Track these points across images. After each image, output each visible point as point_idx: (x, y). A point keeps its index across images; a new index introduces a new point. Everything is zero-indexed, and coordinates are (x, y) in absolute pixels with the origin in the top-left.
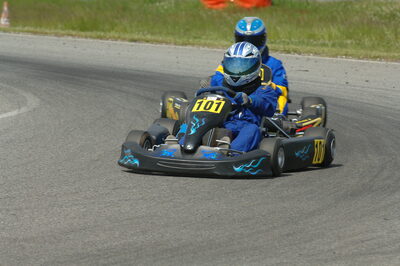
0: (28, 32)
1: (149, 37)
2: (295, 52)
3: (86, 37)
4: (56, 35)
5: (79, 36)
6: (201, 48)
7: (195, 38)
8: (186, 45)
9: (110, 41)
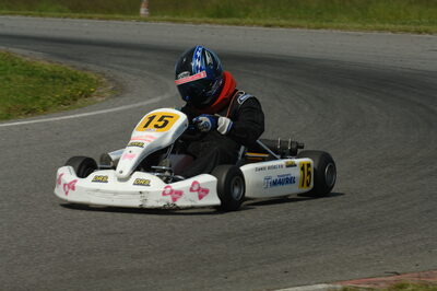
0: (168, 20)
1: (283, 22)
2: (426, 32)
3: (223, 24)
4: (194, 22)
5: (217, 23)
6: (334, 31)
7: (327, 21)
9: (245, 28)
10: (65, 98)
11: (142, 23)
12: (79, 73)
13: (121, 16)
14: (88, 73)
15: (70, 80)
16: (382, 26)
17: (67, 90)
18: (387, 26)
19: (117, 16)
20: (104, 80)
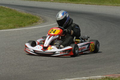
0: (58, 2)
1: (90, 3)
3: (74, 3)
4: (66, 3)
5: (72, 3)
6: (104, 6)
7: (103, 3)
9: (80, 4)
10: (30, 23)
11: (51, 2)
12: (34, 16)
13: (46, 1)
14: (36, 16)
15: (31, 18)
17: (31, 21)
18: (119, 5)
20: (41, 18)
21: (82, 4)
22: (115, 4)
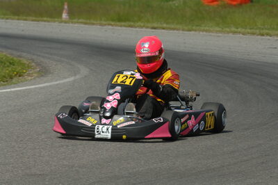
0: (81, 23)
1: (165, 25)
2: (267, 34)
3: (121, 26)
4: (101, 25)
5: (116, 25)
6: (201, 33)
7: (197, 26)
8: (190, 31)
9: (137, 29)
10: (4, 77)
11: (63, 24)
12: (15, 59)
13: (49, 19)
14: (21, 59)
15: (8, 64)
16: (236, 30)
17: (6, 71)
18: (239, 30)
19: (45, 19)
20: (33, 64)
21: (144, 29)
22: (228, 30)
